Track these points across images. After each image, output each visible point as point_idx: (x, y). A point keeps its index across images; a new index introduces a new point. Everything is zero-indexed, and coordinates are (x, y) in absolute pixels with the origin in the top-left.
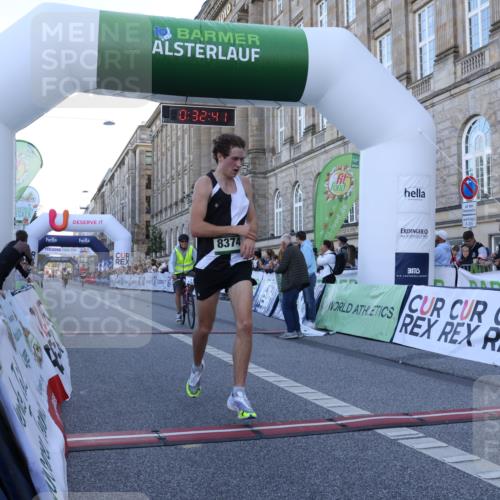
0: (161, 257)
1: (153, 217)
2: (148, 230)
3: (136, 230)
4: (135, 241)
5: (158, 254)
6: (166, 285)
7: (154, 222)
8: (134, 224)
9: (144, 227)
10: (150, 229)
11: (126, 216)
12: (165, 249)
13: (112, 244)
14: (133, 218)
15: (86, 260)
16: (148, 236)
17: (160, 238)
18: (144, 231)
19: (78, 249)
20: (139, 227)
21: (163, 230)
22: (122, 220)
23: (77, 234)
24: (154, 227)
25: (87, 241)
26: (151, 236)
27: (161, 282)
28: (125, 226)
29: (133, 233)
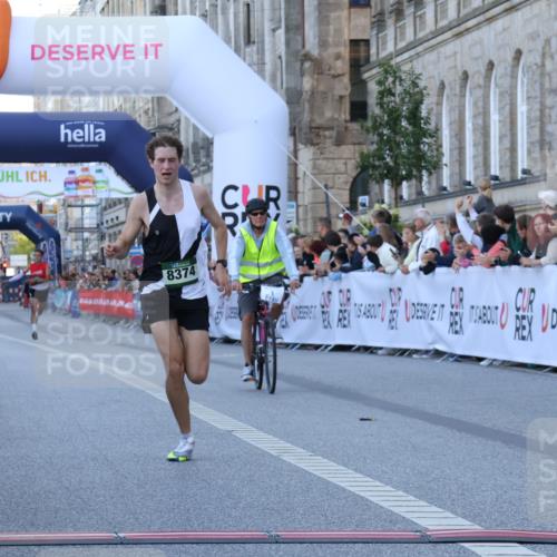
0: (420, 198)
1: (379, 23)
2: (358, 83)
3: (307, 84)
4: (303, 131)
5: (406, 189)
6: (442, 325)
7: (387, 45)
8: (299, 58)
9: (342, 66)
10: (371, 75)
11: (264, 20)
12: (435, 167)
13: (205, 146)
14: (295, 28)
15: (90, 218)
16: (359, 110)
17: (414, 116)
18: (343, 87)
19: (57, 173)
20: (319, 67)
21: (428, 82)
22: (247, 38)
23: (50, 105)
24: (389, 69)
25: (94, 135)
26: (374, 109)
27: (421, 311)
28: (259, 67)
29: (293, 98)
